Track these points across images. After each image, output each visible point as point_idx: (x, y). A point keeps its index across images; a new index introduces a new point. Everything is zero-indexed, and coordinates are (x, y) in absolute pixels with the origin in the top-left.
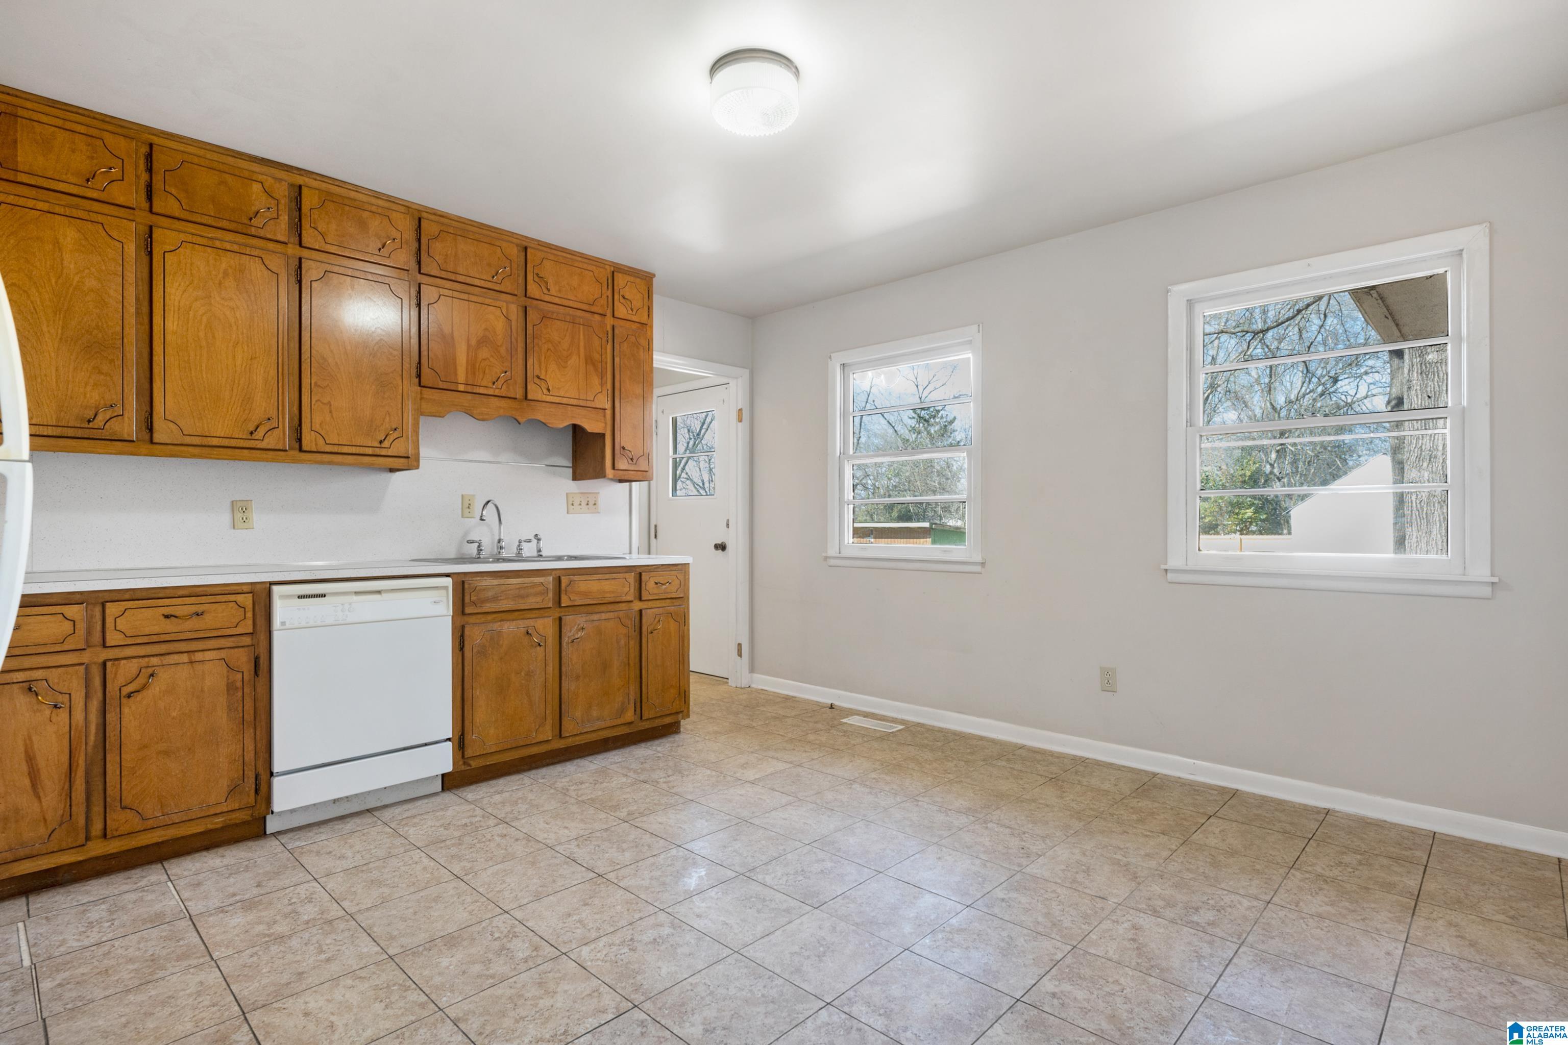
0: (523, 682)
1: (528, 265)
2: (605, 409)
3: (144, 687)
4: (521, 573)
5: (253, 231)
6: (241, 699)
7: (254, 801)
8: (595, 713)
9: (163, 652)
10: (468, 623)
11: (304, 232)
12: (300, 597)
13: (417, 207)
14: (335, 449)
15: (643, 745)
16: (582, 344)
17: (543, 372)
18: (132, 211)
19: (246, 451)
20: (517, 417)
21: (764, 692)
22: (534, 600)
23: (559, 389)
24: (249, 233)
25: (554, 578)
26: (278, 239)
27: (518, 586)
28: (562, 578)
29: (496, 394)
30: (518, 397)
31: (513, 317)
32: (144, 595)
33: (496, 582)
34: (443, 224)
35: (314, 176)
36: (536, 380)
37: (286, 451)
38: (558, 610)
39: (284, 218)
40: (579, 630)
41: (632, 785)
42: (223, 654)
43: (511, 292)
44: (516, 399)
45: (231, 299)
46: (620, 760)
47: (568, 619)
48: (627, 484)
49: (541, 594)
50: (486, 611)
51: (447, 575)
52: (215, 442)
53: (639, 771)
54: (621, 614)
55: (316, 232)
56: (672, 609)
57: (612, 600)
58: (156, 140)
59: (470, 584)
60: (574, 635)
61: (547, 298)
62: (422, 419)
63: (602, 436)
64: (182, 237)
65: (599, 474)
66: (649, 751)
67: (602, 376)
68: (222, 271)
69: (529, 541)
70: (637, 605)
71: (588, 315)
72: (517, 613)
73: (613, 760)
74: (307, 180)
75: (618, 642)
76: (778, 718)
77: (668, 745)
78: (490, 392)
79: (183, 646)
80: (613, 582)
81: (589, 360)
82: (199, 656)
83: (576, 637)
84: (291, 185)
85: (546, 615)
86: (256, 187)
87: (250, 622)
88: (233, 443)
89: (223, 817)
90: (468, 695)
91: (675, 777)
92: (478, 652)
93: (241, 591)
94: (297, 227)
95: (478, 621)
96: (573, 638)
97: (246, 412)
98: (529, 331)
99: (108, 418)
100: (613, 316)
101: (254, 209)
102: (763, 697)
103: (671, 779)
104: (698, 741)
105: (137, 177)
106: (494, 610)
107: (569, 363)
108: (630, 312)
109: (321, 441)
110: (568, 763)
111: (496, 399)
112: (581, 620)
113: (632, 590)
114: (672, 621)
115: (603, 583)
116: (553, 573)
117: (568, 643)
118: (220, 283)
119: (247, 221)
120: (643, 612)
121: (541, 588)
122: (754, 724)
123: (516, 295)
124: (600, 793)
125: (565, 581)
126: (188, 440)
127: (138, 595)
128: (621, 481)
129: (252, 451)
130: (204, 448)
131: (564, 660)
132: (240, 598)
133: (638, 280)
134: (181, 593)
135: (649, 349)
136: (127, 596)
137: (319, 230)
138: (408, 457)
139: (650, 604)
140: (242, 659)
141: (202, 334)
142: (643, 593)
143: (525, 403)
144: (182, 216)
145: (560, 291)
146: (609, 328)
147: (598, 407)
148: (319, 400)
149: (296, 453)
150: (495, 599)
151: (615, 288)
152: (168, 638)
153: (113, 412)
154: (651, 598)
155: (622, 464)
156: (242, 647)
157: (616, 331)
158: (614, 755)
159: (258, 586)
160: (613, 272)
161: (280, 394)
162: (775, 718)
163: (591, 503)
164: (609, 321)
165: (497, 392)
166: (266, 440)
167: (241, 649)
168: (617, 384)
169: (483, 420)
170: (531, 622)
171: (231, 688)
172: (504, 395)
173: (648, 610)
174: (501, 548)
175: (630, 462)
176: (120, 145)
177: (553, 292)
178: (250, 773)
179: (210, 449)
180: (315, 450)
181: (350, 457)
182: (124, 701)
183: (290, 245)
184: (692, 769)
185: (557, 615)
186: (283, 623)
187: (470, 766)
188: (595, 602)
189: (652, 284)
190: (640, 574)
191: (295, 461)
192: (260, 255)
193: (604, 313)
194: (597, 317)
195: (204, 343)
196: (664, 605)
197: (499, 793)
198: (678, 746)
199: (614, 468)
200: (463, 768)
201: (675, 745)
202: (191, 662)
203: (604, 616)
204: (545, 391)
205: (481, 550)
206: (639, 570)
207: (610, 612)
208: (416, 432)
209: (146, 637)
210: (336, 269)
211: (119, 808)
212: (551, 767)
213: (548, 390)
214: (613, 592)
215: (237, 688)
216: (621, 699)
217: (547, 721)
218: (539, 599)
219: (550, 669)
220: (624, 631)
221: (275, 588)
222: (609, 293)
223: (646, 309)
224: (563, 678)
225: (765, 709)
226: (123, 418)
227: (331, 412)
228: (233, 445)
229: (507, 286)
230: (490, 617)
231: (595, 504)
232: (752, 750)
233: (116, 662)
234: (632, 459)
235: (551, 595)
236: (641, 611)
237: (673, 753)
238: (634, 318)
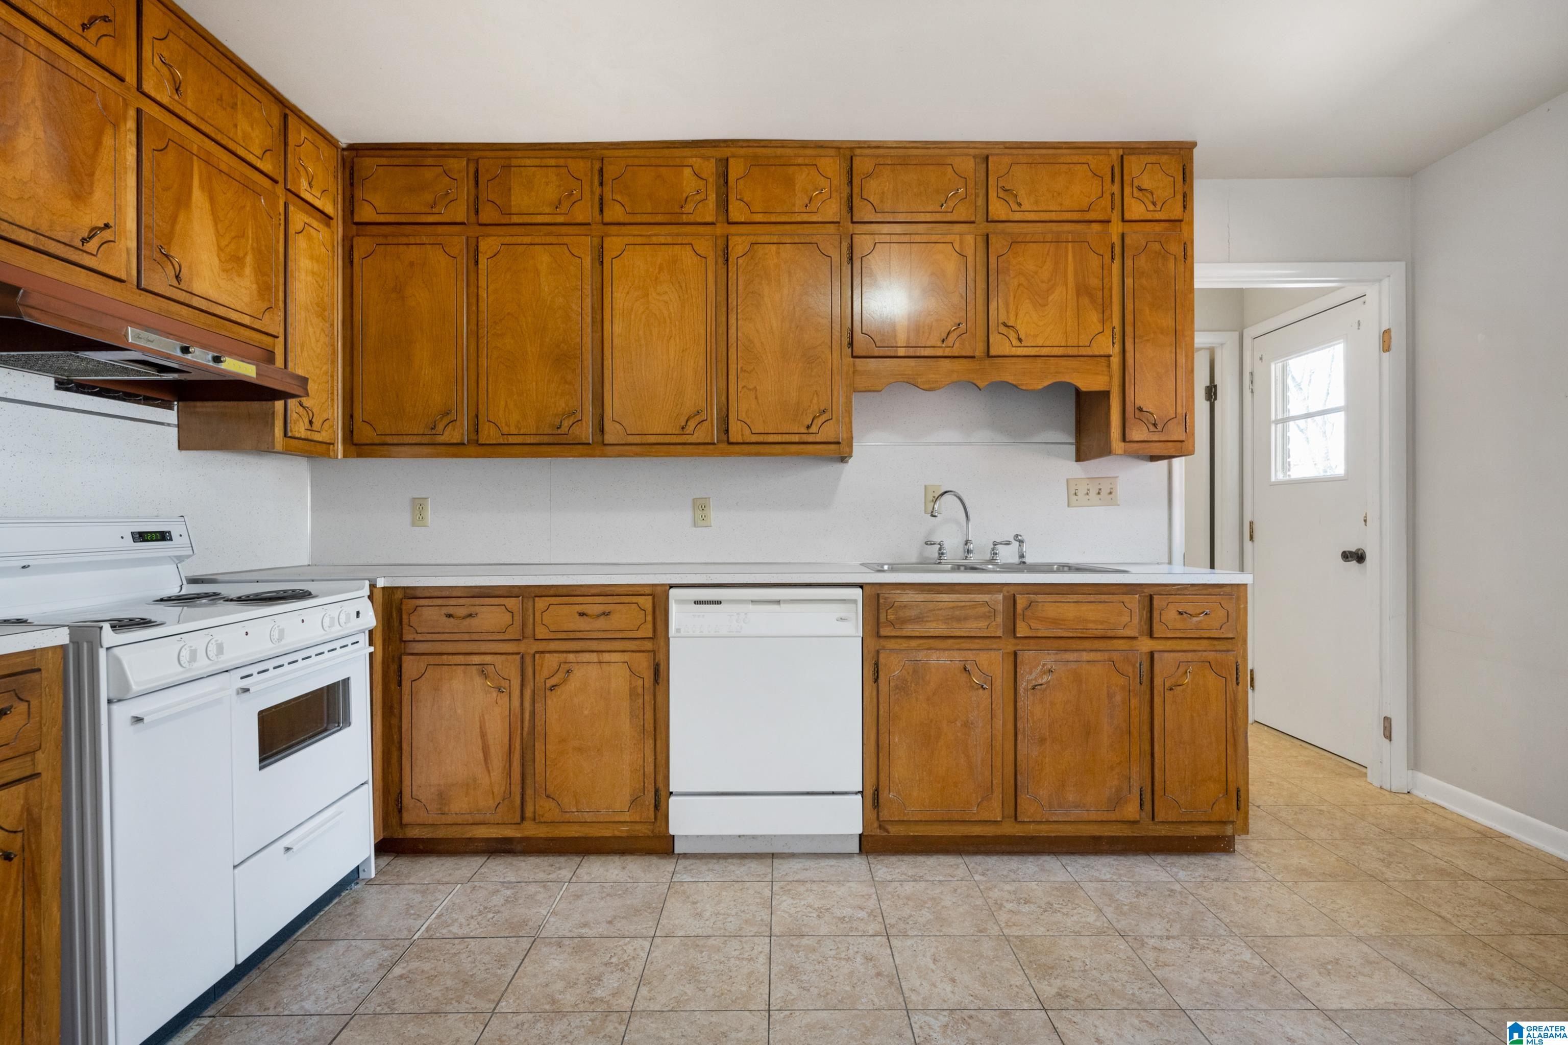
0: (959, 734)
1: (989, 179)
2: (1109, 356)
3: (565, 681)
4: (957, 587)
5: (685, 218)
6: (642, 706)
7: (653, 816)
8: (1071, 797)
9: (579, 649)
10: (884, 648)
11: (730, 207)
12: (697, 602)
13: (848, 145)
14: (761, 438)
15: (1159, 859)
16: (1071, 268)
17: (1012, 318)
18: (589, 227)
19: (679, 447)
20: (975, 382)
21: (1437, 810)
22: (974, 626)
23: (1035, 336)
24: (681, 221)
25: (1004, 597)
26: (706, 221)
27: (951, 605)
28: (1018, 597)
29: (946, 354)
30: (977, 354)
31: (970, 253)
32: (565, 592)
33: (920, 597)
34: (878, 156)
35: (740, 144)
36: (1003, 329)
37: (714, 444)
38: (1013, 641)
39: (712, 197)
40: (1045, 673)
41: (1100, 932)
42: (626, 657)
43: (966, 220)
44: (973, 357)
45: (666, 292)
46: (1108, 876)
47: (1026, 656)
48: (1164, 463)
49: (984, 617)
50: (908, 634)
51: (861, 586)
52: (652, 439)
53: (1125, 908)
54: (1115, 656)
55: (742, 203)
56: (1211, 656)
57: (1099, 633)
58: (606, 153)
59: (886, 598)
60: (1036, 679)
61: (1017, 216)
62: (855, 398)
63: (1106, 395)
64: (627, 240)
65: (1105, 451)
66: (1164, 874)
67: (1104, 309)
68: (657, 267)
69: (1008, 543)
70: (1146, 645)
71: (1078, 227)
72: (950, 641)
73: (1096, 874)
74: (733, 150)
75: (1110, 696)
76: (1449, 874)
77: (1201, 871)
78: (939, 352)
79: (594, 645)
80: (1101, 606)
81: (1082, 290)
82: (606, 657)
83: (1040, 682)
84: (719, 161)
85: (994, 646)
86: (687, 172)
87: (650, 626)
88: (667, 439)
89: (628, 826)
90: (884, 739)
91: (1178, 944)
92: (897, 687)
93: (643, 593)
94: (723, 204)
95: (897, 647)
96: (1034, 683)
97: (679, 407)
98: (993, 265)
99: (571, 423)
100: (1123, 218)
101: (685, 195)
102: (1431, 818)
103: (1170, 945)
104: (1258, 880)
105: (592, 192)
106: (917, 634)
107: (1050, 298)
108: (1151, 207)
109: (747, 431)
110: (1031, 859)
111: (947, 360)
112: (1049, 659)
113: (1136, 620)
114: (1211, 676)
115: (1085, 607)
116: (1005, 588)
117: (1026, 690)
118: (656, 278)
119: (678, 211)
120: (1156, 655)
121: (987, 609)
122: (1389, 874)
123: (973, 222)
124: (1041, 931)
125: (1021, 602)
126: (631, 439)
127: (561, 592)
128: (1153, 458)
129: (684, 446)
130: (644, 446)
131: (1020, 713)
132: (641, 600)
133: (1164, 158)
134: (593, 591)
135: (1186, 255)
136: (552, 592)
137: (745, 200)
138: (839, 443)
139: (1169, 645)
140: (643, 663)
141: (641, 333)
142: (1156, 626)
143: (987, 362)
144: (627, 221)
145: (1036, 202)
146: (1116, 239)
147: (1097, 353)
148: (744, 386)
149: (723, 446)
150: (919, 619)
151: (1125, 178)
152: (579, 635)
153: (575, 418)
154: (1169, 636)
155: (1138, 433)
156: (643, 651)
157: (1128, 241)
158: (1104, 866)
159: (659, 588)
160: (1122, 156)
161: (708, 385)
162: (1442, 872)
163: (1104, 492)
164: (1116, 228)
165: (948, 352)
166: (696, 434)
167: (641, 654)
168: (1129, 318)
169: (931, 390)
170: (970, 655)
171: (633, 693)
172: (956, 355)
173: (1166, 654)
174: (969, 551)
175: (1152, 428)
176: (579, 166)
177: (1026, 205)
178: (650, 786)
179: (649, 446)
180: (742, 441)
181: (777, 446)
182: (548, 692)
183: (718, 225)
184: (1219, 937)
185: (1011, 648)
186: (678, 630)
187: (888, 832)
188: (1071, 635)
189: (1191, 159)
190: (1151, 598)
191: (724, 454)
192: (690, 242)
193: (1106, 218)
194: (1096, 227)
195: (643, 342)
196: (1196, 648)
197: (915, 881)
198: (1217, 880)
199: (1124, 439)
200: (878, 832)
201: (1212, 875)
202: (600, 662)
203: (1085, 656)
204: (1015, 342)
205: (943, 554)
206: (1148, 591)
207: (1096, 651)
208: (849, 413)
209: (565, 633)
210: (762, 239)
211: (544, 796)
212: (1005, 858)
213: (1020, 340)
214: (1102, 623)
215: (638, 695)
216: (1116, 782)
217: (995, 794)
218: (983, 624)
219: (999, 723)
220: (1122, 681)
221: (673, 592)
222: (1116, 188)
223: (1179, 197)
224: (1020, 737)
225: (1426, 847)
226: (582, 424)
227: (756, 398)
228: (667, 442)
229: (962, 213)
230: (914, 643)
231: (1111, 493)
232: (1361, 933)
233: (542, 655)
234: (1155, 425)
235: (999, 619)
236: (1152, 654)
237: (1201, 891)
238: (1158, 216)
